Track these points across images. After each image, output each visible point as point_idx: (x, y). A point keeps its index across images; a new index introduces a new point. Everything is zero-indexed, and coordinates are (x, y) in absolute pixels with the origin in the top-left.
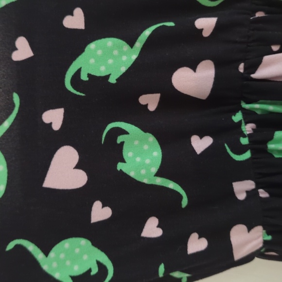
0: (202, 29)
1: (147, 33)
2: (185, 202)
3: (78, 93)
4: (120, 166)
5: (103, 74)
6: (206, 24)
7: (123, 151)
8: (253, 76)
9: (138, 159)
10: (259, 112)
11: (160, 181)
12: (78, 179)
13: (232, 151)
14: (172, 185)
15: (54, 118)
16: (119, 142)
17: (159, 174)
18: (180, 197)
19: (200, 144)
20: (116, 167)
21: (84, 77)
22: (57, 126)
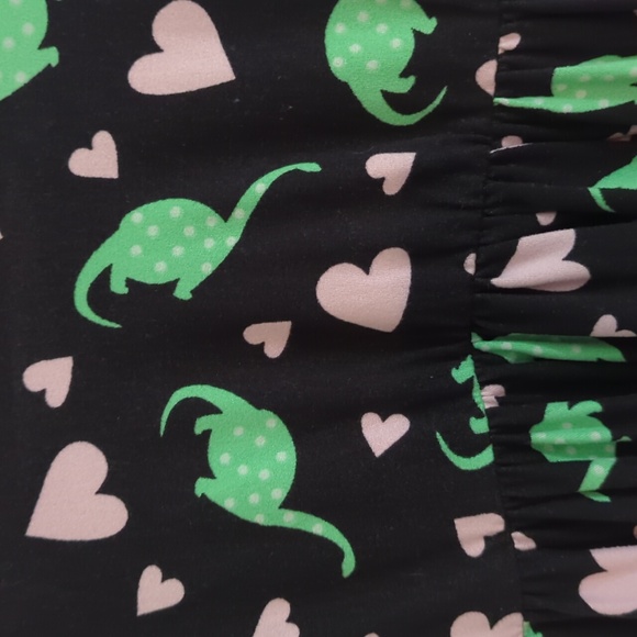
0: (383, 179)
1: (260, 187)
2: (349, 565)
3: (105, 323)
4: (202, 487)
5: (161, 280)
6: (390, 167)
7: (209, 451)
8: (496, 281)
9: (243, 470)
10: (510, 359)
11: (292, 519)
12: (107, 518)
13: (452, 447)
14: (319, 527)
15: (51, 379)
16: (198, 430)
17: (290, 503)
18: (339, 554)
19: (383, 432)
20: (193, 488)
21: (118, 286)
22: (56, 398)
